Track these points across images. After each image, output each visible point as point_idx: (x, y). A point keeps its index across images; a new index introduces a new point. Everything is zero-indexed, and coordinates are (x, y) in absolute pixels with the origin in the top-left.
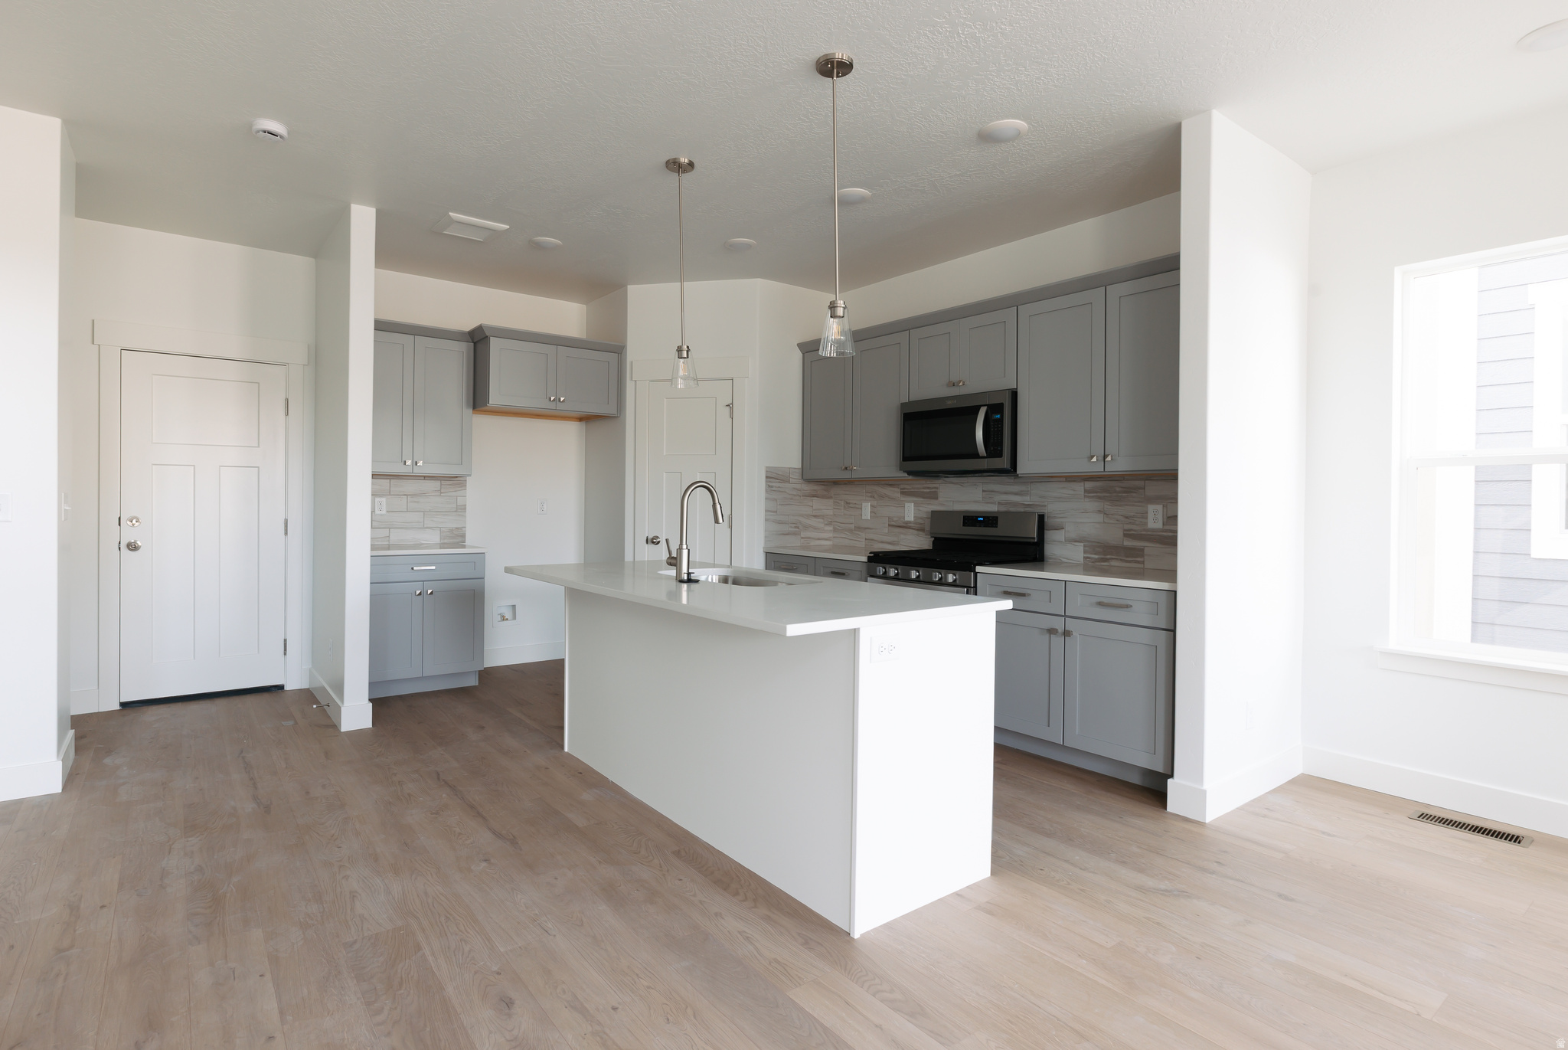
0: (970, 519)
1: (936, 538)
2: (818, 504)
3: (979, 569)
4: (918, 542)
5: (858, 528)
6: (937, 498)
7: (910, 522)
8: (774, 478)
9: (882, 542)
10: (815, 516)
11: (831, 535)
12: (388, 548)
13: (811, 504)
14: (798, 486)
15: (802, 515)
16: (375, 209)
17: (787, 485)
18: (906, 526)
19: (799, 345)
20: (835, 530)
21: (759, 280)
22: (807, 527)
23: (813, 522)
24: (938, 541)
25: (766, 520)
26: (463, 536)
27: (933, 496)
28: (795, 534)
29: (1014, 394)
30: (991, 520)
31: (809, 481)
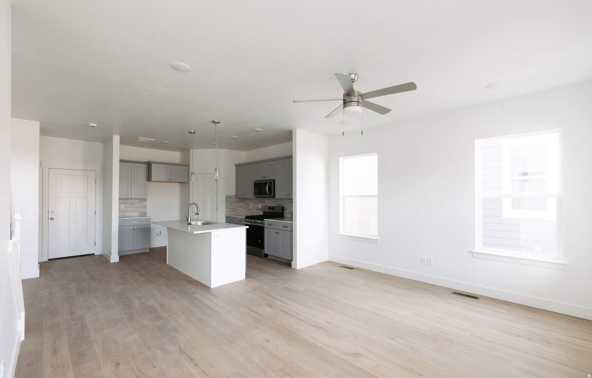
0: (270, 208)
1: (264, 212)
2: (240, 204)
3: (265, 220)
4: (261, 213)
5: (250, 210)
6: (265, 203)
7: (260, 208)
8: (228, 198)
9: (255, 213)
10: (240, 207)
11: (244, 211)
12: (124, 217)
13: (238, 204)
14: (235, 200)
15: (236, 207)
16: (119, 136)
17: (232, 199)
18: (259, 209)
19: (235, 165)
20: (245, 210)
21: (223, 150)
22: (237, 210)
23: (239, 208)
24: (264, 213)
25: (226, 208)
26: (146, 214)
27: (264, 202)
28: (234, 211)
29: (274, 180)
30: (273, 208)
31: (238, 198)
